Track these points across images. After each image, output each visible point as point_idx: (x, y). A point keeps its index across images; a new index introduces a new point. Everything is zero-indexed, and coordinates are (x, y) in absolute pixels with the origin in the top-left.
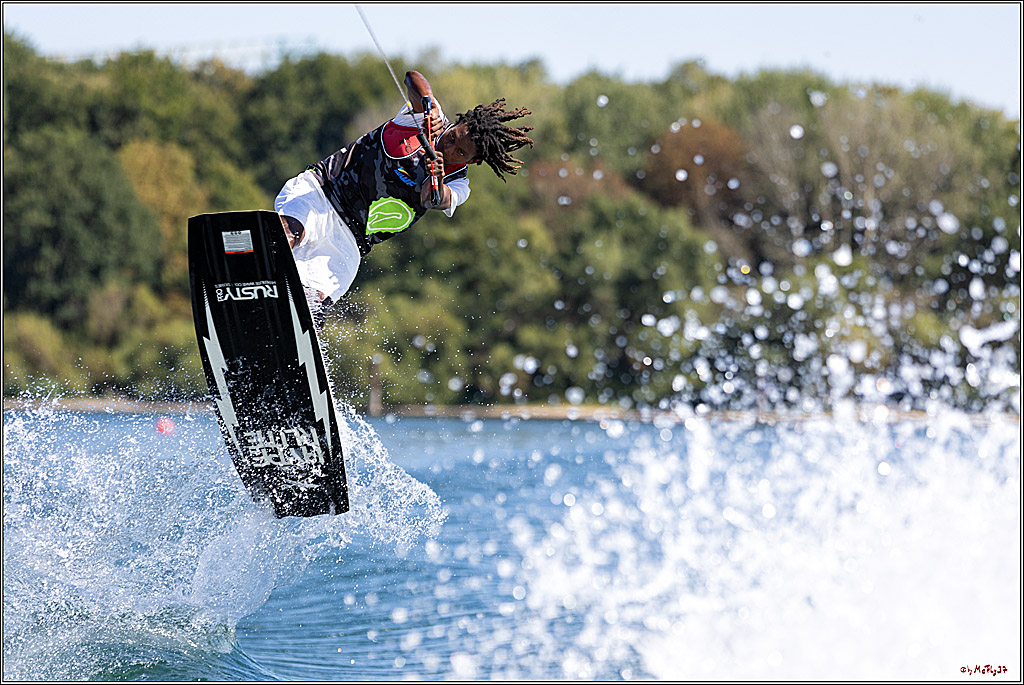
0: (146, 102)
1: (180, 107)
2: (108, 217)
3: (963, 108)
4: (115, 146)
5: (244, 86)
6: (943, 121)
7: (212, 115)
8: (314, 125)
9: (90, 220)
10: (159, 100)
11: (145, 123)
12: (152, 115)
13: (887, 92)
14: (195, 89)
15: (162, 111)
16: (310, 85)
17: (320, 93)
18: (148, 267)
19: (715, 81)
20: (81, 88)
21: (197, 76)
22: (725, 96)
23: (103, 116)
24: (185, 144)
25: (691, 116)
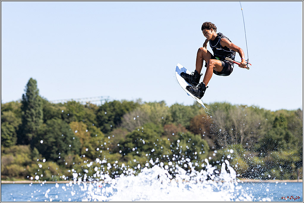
0: (75, 113)
1: (82, 114)
2: (68, 139)
3: (262, 110)
4: (69, 123)
5: (96, 109)
6: (258, 114)
7: (90, 115)
8: (113, 117)
9: (64, 140)
10: (78, 113)
11: (75, 117)
12: (76, 115)
13: (244, 107)
14: (85, 109)
15: (78, 115)
16: (112, 108)
17: (114, 110)
18: (78, 150)
20: (59, 110)
21: (86, 106)
23: (65, 116)
24: (85, 122)
25: (200, 113)
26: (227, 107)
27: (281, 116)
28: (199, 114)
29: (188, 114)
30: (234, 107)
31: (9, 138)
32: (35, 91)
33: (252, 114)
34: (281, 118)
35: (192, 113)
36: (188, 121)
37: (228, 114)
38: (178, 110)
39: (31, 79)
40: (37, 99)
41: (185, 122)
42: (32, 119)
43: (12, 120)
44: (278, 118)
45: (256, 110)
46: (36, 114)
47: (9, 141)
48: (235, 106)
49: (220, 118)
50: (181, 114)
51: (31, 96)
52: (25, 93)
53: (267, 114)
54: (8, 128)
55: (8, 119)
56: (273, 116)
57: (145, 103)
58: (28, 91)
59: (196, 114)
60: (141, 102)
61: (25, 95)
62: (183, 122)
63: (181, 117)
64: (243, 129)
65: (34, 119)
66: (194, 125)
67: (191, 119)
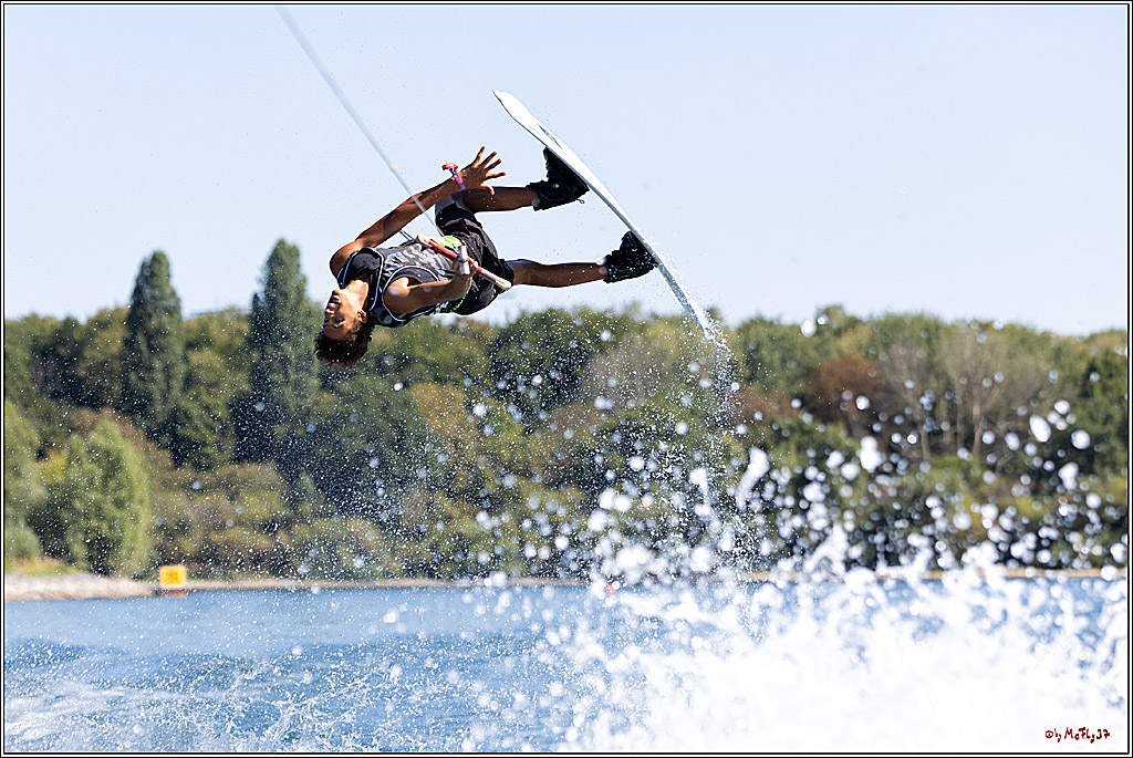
0: (419, 351)
1: (443, 354)
3: (1045, 338)
5: (491, 337)
6: (1030, 350)
7: (469, 360)
10: (429, 350)
11: (420, 367)
12: (425, 362)
13: (985, 327)
15: (430, 358)
19: (854, 323)
22: (863, 334)
25: (839, 351)
26: (931, 331)
27: (1109, 358)
28: (835, 356)
29: (798, 354)
30: (950, 330)
31: (210, 439)
32: (293, 283)
33: (1011, 355)
34: (1107, 364)
35: (812, 353)
36: (797, 378)
37: (932, 354)
38: (766, 341)
39: (281, 243)
40: (302, 309)
41: (792, 381)
42: (286, 375)
43: (213, 377)
44: (1098, 363)
45: (1024, 339)
46: (299, 358)
47: (209, 450)
48: (954, 326)
49: (904, 367)
50: (777, 356)
51: (281, 300)
52: (259, 289)
53: (1060, 352)
54: (207, 408)
55: (202, 375)
56: (1081, 356)
57: (655, 317)
58: (273, 282)
59: (827, 353)
60: (638, 312)
61: (261, 296)
62: (782, 383)
63: (777, 364)
64: (983, 402)
65: (293, 377)
66: (822, 391)
67: (809, 373)
